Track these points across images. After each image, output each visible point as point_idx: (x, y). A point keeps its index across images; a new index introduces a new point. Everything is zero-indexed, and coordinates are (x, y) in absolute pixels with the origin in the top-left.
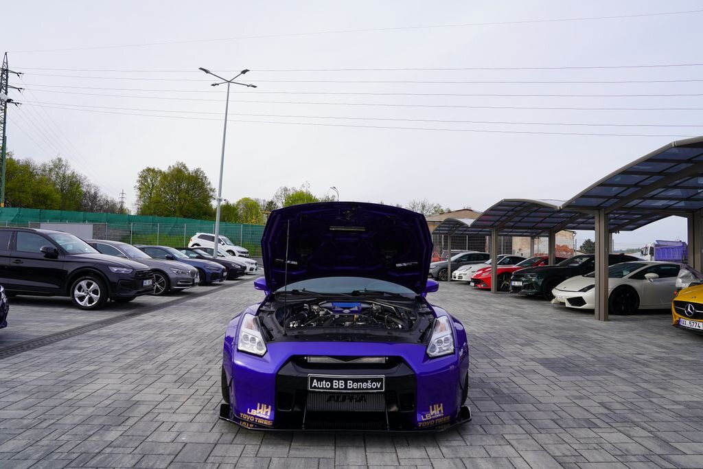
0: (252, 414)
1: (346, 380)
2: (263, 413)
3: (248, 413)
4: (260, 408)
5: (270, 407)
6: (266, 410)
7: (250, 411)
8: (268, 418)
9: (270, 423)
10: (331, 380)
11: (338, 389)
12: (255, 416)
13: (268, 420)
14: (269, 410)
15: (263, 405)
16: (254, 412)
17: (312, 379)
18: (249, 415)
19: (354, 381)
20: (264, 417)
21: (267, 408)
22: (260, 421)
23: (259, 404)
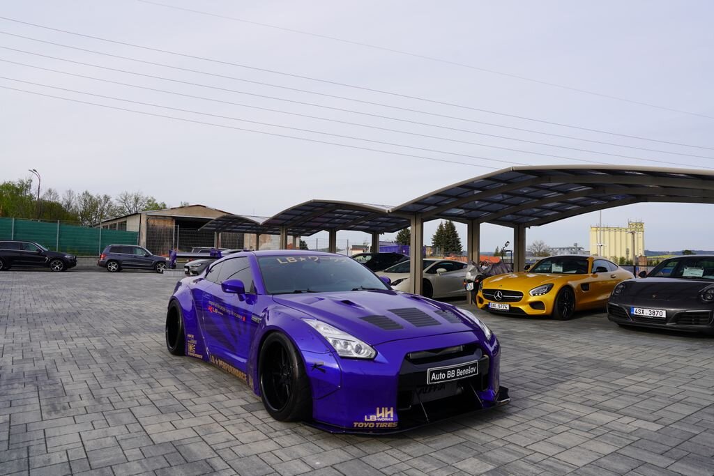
0: (371, 420)
1: (456, 369)
2: (385, 416)
3: (366, 420)
4: (380, 412)
5: (392, 409)
6: (387, 413)
7: (368, 418)
8: (392, 420)
9: (395, 425)
10: (445, 371)
11: (451, 378)
12: (375, 422)
13: (393, 422)
14: (391, 412)
15: (383, 409)
16: (373, 418)
17: (432, 373)
18: (367, 422)
19: (462, 368)
20: (388, 420)
21: (389, 410)
22: (382, 425)
23: (378, 409)
